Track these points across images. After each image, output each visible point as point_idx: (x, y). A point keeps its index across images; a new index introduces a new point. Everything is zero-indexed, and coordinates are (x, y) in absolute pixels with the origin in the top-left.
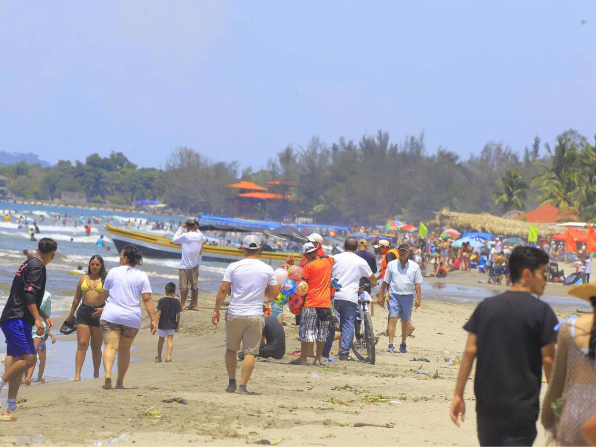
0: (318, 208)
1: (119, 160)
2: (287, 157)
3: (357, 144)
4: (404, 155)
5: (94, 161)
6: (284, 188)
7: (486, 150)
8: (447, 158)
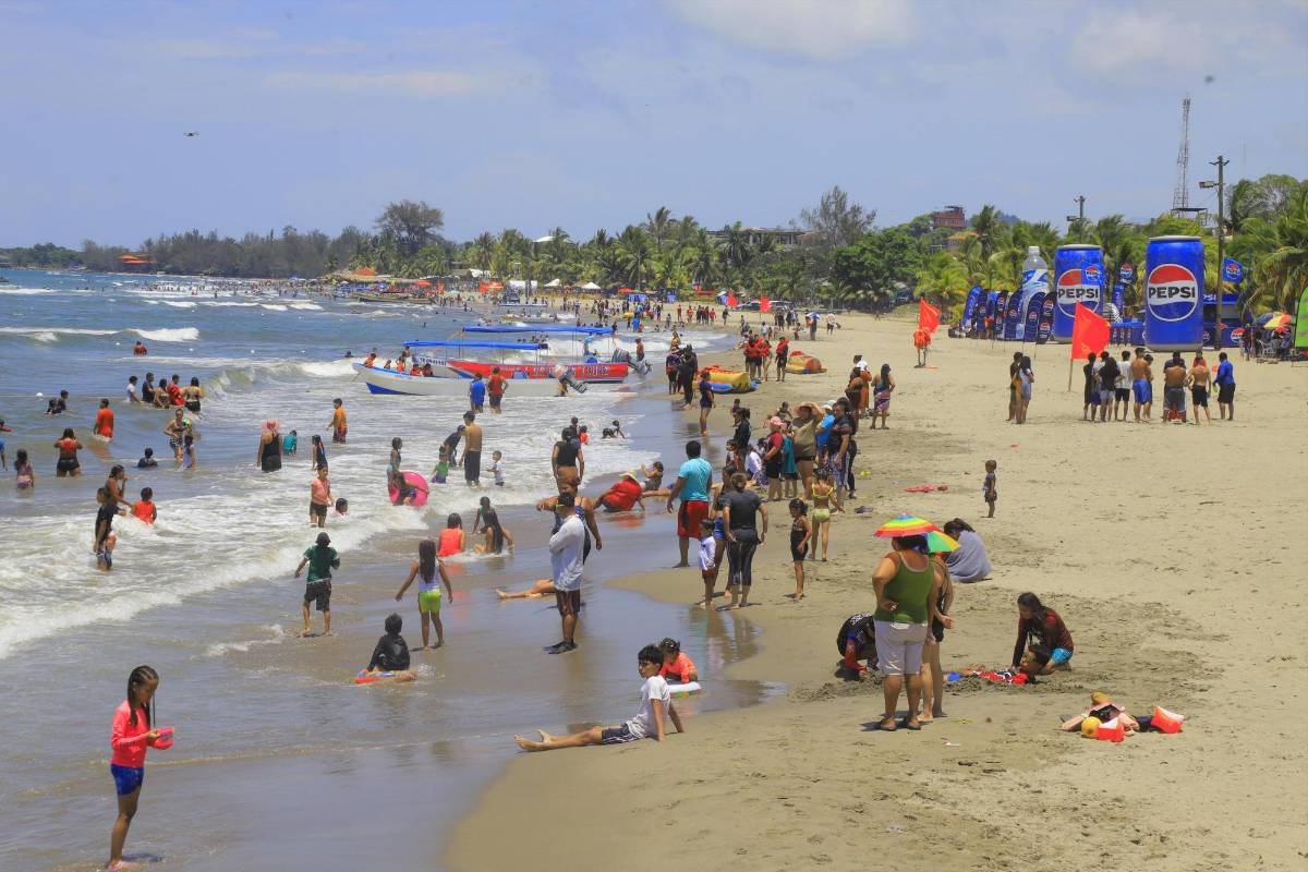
0: (167, 267)
1: (51, 247)
2: (149, 243)
3: (183, 234)
4: (208, 240)
5: (38, 247)
6: (149, 258)
7: (247, 237)
8: (230, 241)
